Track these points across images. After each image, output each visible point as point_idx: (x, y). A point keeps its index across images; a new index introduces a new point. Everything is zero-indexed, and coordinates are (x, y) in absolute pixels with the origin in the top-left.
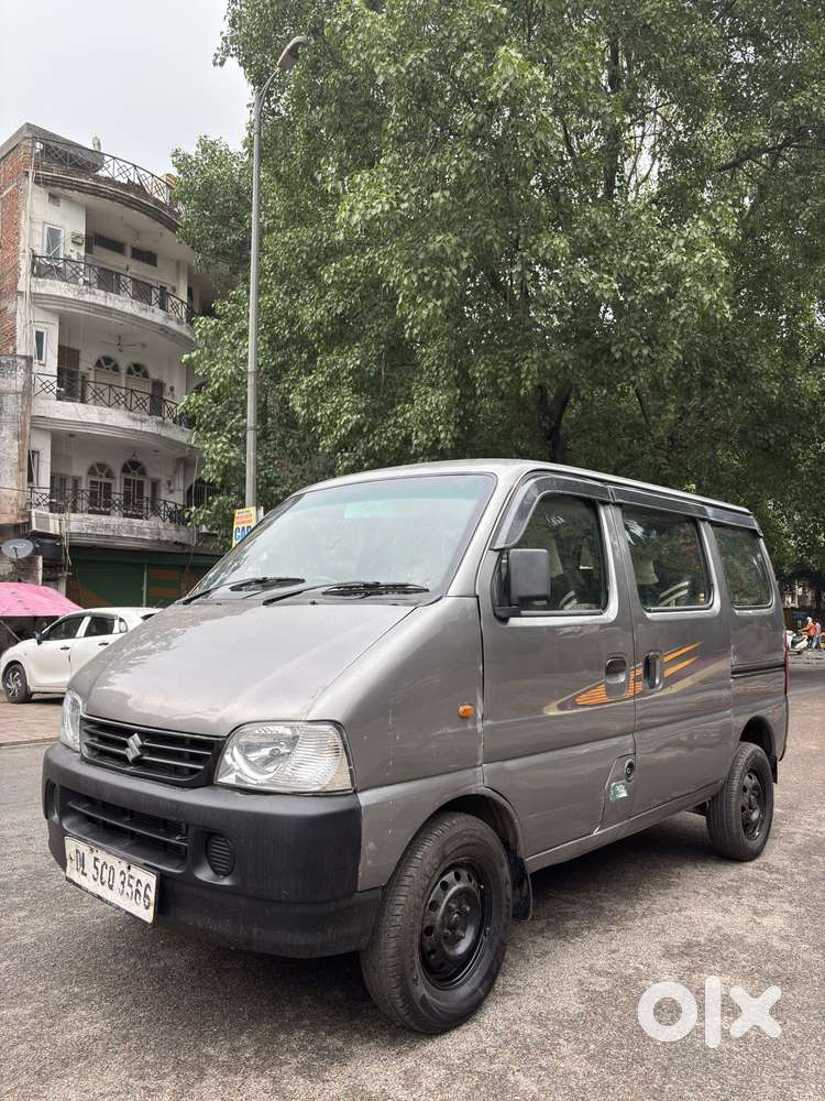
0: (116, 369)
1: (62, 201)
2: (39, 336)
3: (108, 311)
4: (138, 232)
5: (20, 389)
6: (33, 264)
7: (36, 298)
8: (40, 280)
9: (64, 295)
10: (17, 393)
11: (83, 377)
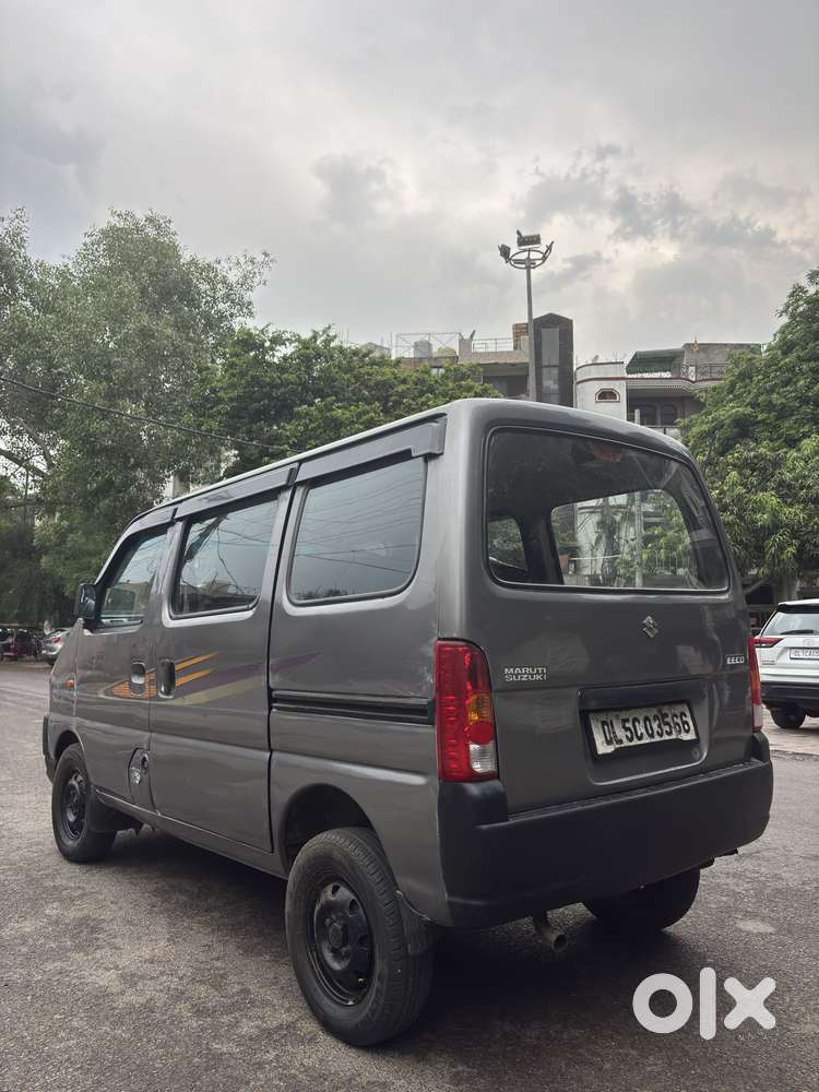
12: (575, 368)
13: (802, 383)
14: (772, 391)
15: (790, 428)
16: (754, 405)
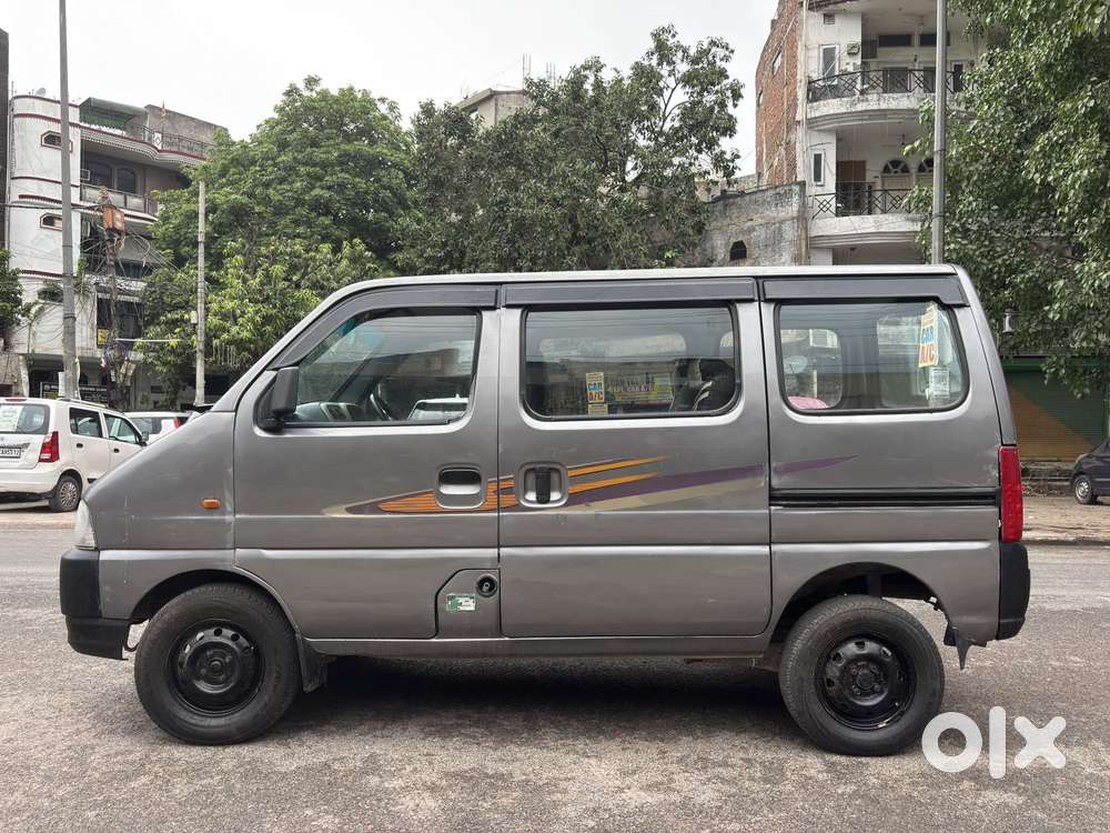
0: (906, 170)
1: (837, 19)
2: (818, 159)
3: (883, 113)
4: (922, 17)
5: (795, 214)
6: (809, 90)
7: (812, 123)
8: (815, 104)
9: (838, 111)
10: (793, 219)
11: (870, 187)
12: (10, 97)
13: (299, 184)
14: (267, 185)
15: (286, 226)
16: (251, 195)
